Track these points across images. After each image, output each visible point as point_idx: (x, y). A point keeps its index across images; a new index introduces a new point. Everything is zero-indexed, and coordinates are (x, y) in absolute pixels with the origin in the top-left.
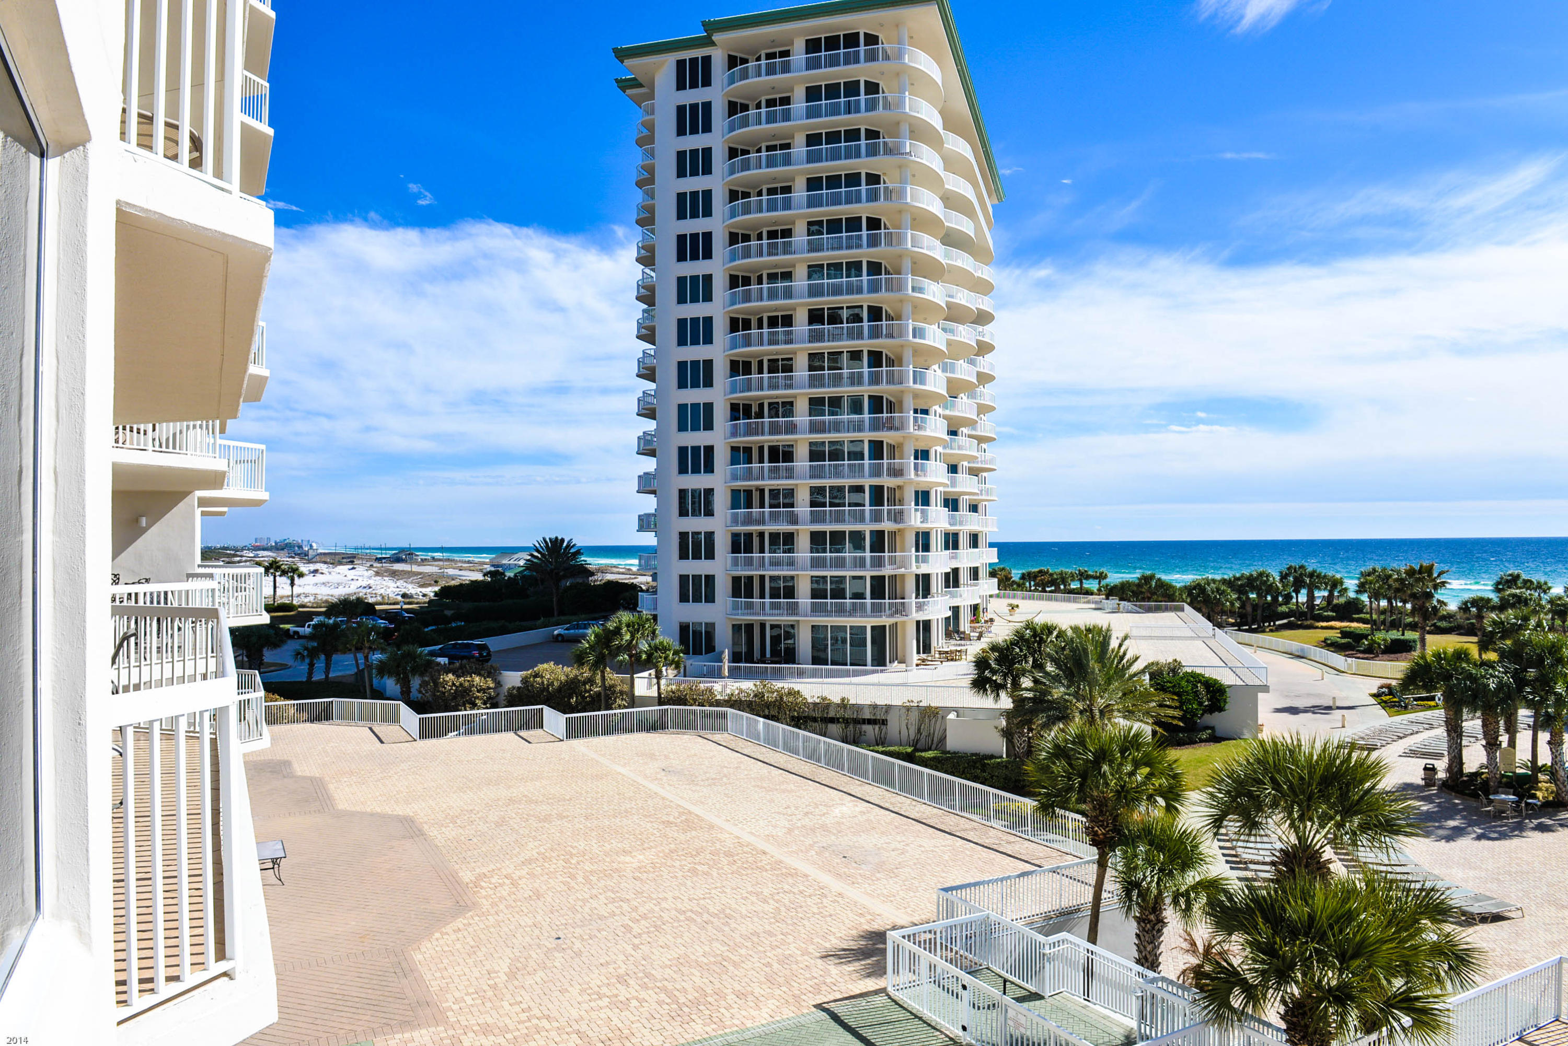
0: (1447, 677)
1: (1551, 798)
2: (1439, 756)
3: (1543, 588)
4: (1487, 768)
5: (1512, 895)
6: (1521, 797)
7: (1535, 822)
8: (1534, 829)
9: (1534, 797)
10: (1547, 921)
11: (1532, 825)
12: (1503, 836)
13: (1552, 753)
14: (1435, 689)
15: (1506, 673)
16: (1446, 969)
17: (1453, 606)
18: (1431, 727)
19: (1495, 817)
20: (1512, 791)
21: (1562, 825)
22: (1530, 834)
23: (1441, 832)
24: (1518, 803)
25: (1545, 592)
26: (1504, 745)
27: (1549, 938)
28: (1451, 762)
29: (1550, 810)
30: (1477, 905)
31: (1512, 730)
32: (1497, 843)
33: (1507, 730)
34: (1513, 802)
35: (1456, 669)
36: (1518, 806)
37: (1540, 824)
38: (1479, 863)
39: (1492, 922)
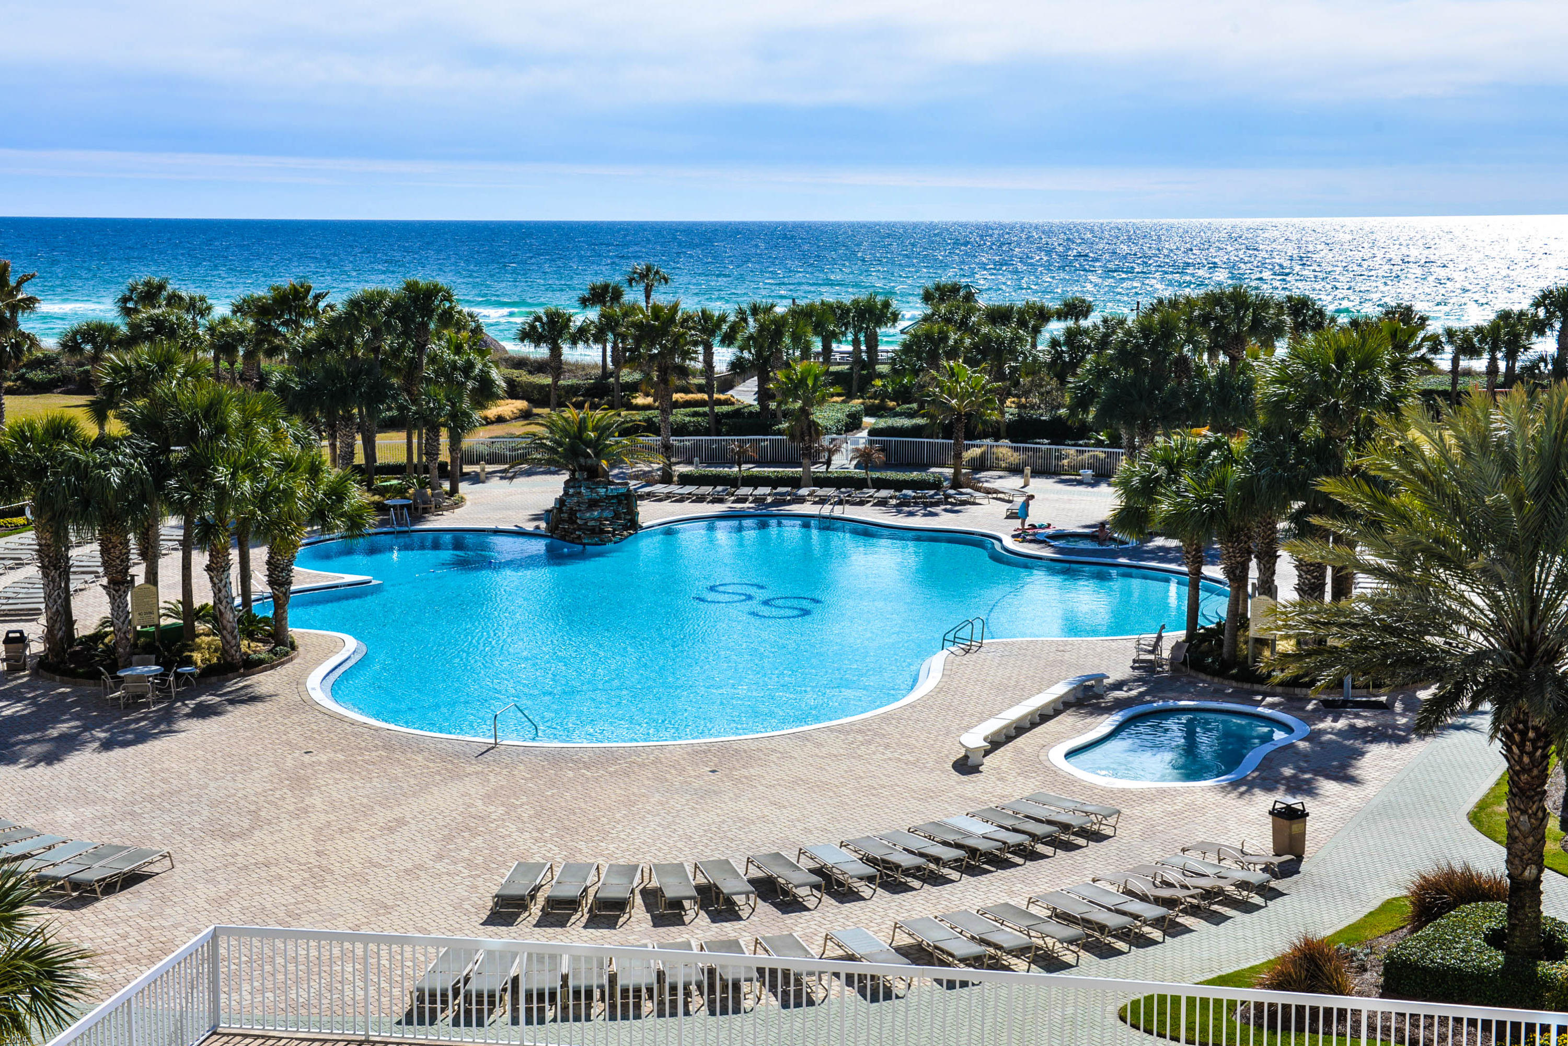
0: (38, 472)
1: (215, 660)
2: (30, 614)
3: (198, 307)
4: (112, 625)
5: (155, 835)
6: (167, 665)
7: (191, 703)
8: (189, 716)
9: (189, 661)
10: (210, 866)
11: (187, 710)
12: (142, 737)
13: (214, 584)
14: (19, 495)
15: (135, 456)
16: (27, 1001)
17: (50, 343)
18: (19, 564)
19: (127, 706)
20: (153, 657)
21: (232, 702)
22: (182, 724)
23: (36, 749)
24: (163, 676)
25: (202, 316)
26: (140, 580)
27: (212, 892)
28: (52, 622)
29: (214, 679)
30: (96, 866)
31: (150, 554)
32: (131, 750)
33: (144, 554)
34: (155, 677)
35: (52, 458)
36: (164, 682)
37: (199, 705)
38: (101, 791)
39: (123, 888)
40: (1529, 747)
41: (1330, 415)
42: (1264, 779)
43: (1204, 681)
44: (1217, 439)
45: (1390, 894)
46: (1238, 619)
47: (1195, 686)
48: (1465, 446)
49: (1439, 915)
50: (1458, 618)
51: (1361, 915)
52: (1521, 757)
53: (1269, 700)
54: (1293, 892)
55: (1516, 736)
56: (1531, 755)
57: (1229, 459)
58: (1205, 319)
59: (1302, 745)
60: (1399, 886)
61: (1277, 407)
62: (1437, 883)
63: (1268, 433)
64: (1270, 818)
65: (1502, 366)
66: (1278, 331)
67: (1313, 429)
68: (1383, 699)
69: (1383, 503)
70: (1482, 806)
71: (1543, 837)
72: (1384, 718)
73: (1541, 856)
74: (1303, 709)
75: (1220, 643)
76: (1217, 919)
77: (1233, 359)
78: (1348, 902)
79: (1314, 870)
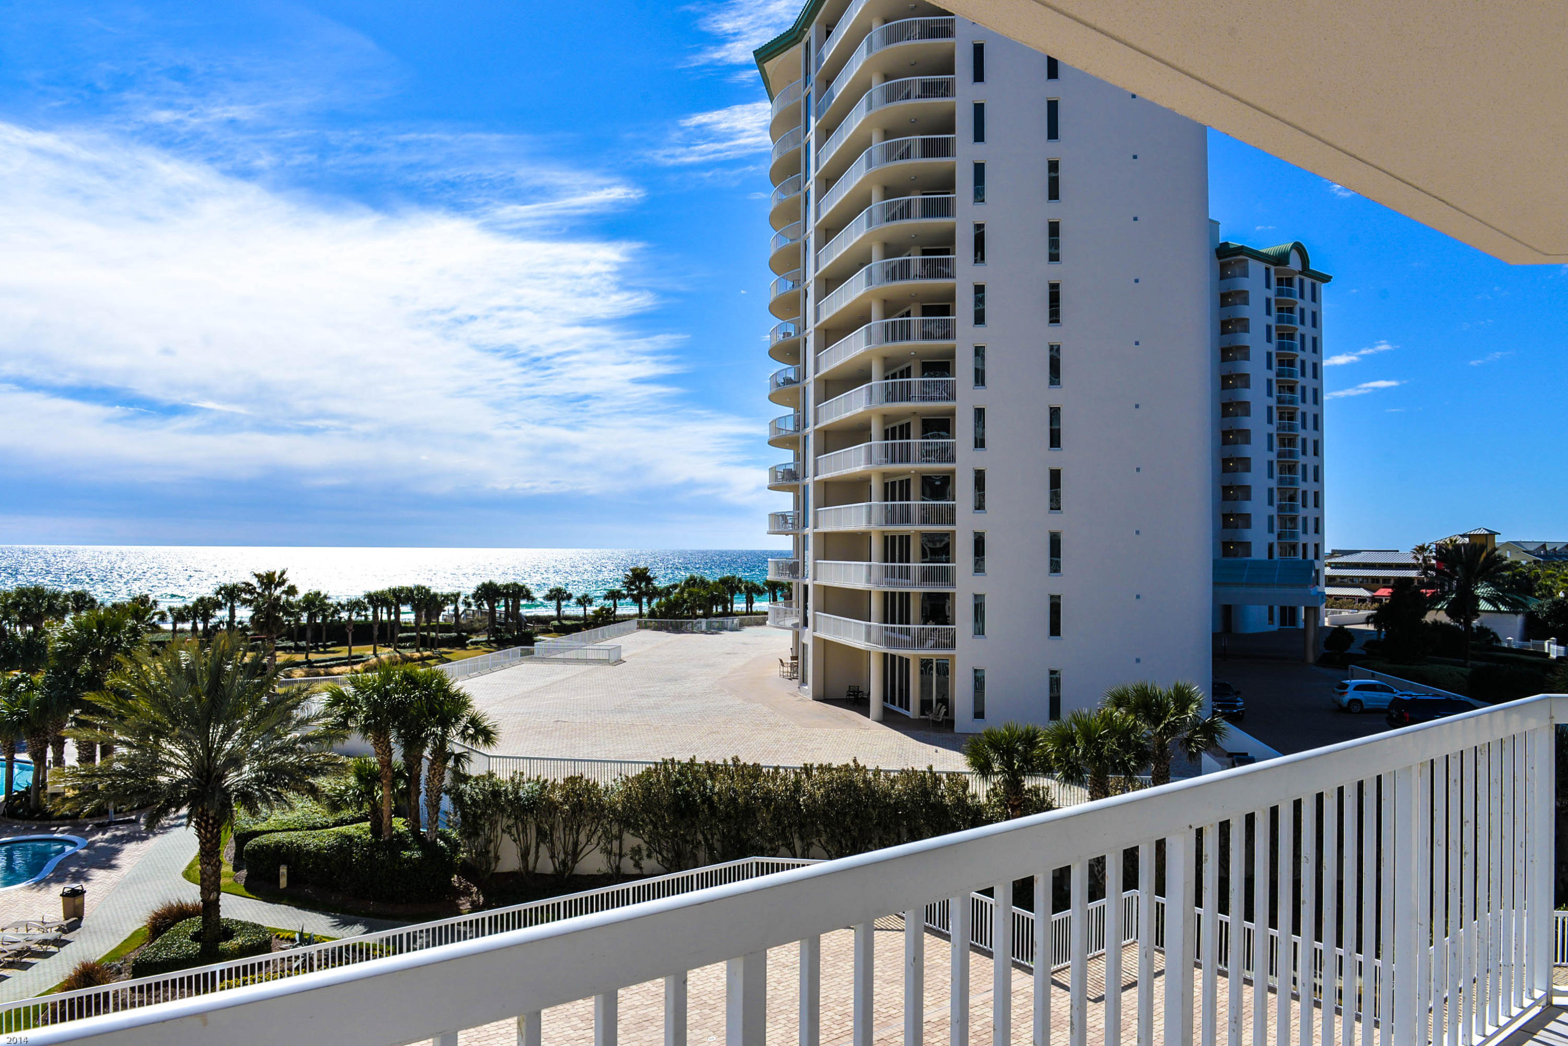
40: (210, 828)
41: (95, 658)
42: (57, 876)
43: (17, 824)
44: (23, 676)
45: (136, 928)
46: (39, 783)
47: (11, 827)
48: (167, 670)
49: (165, 931)
50: (170, 764)
51: (119, 943)
52: (206, 835)
53: (61, 828)
54: (77, 939)
55: (203, 824)
56: (211, 832)
57: (32, 687)
58: (16, 605)
59: (83, 852)
60: (142, 921)
61: (61, 655)
62: (164, 914)
63: (56, 671)
64: (61, 898)
65: (200, 626)
66: (65, 611)
67: (86, 666)
68: (133, 817)
69: (123, 704)
70: (190, 867)
71: (220, 875)
72: (132, 828)
73: (219, 886)
74: (83, 831)
75: (28, 799)
76: (25, 966)
77: (35, 628)
78: (111, 937)
79: (90, 924)
